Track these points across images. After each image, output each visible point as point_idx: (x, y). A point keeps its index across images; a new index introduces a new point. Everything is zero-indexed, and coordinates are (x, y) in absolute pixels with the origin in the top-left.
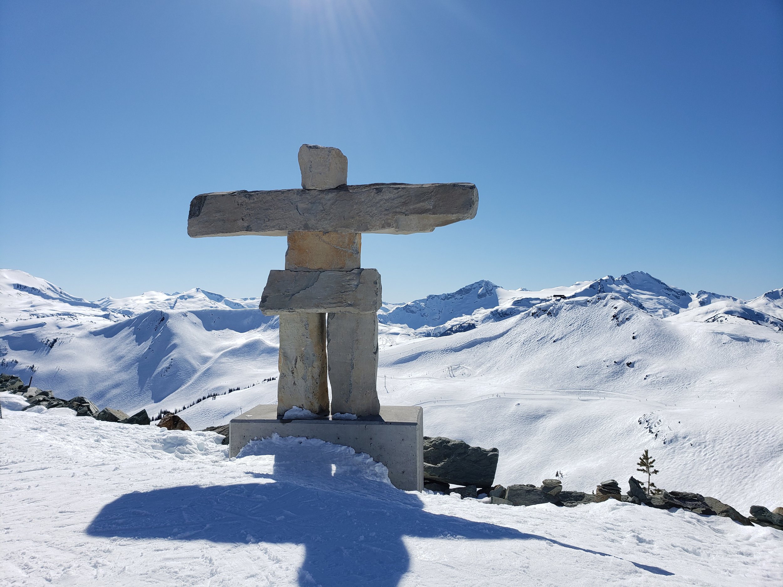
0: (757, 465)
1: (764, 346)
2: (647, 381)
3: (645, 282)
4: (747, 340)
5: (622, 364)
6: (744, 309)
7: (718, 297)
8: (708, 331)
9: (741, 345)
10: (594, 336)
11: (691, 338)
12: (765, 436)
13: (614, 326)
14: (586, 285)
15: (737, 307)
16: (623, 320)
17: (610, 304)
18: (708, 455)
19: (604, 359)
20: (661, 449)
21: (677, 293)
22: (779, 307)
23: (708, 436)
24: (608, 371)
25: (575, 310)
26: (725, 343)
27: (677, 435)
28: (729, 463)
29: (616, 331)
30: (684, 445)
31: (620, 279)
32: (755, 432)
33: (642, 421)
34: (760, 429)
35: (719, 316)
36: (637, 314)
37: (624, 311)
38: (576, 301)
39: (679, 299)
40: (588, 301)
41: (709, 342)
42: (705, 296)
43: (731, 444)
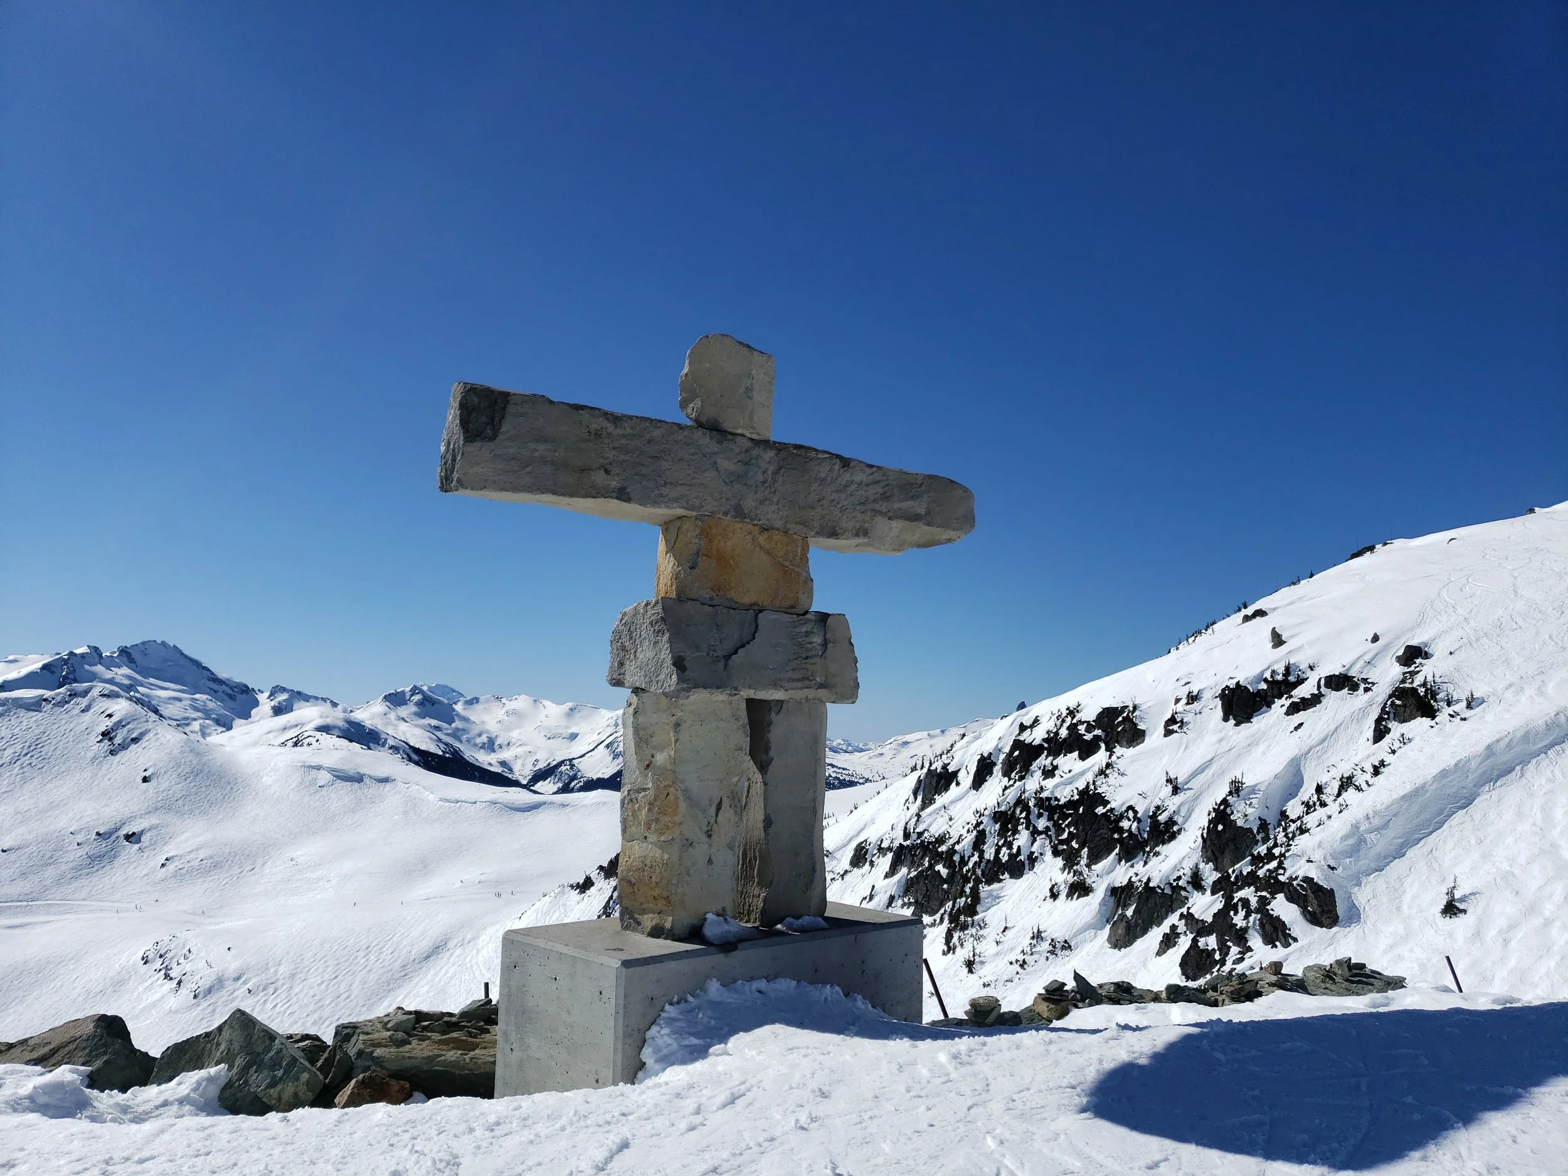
0: (364, 1009)
1: (386, 790)
2: (168, 870)
3: (169, 663)
4: (359, 779)
5: (113, 838)
6: (351, 723)
7: (306, 698)
8: (295, 764)
9: (350, 789)
10: (52, 778)
11: (262, 778)
12: (380, 953)
13: (103, 755)
14: (33, 663)
15: (337, 719)
16: (124, 741)
17: (95, 709)
18: (280, 1005)
19: (72, 829)
20: (186, 1012)
21: (231, 688)
22: (403, 719)
23: (282, 970)
24: (80, 854)
25: (10, 720)
26: (323, 786)
27: (223, 975)
28: (316, 1016)
29: (105, 767)
30: (236, 994)
31: (115, 655)
32: (364, 948)
33: (151, 956)
34: (372, 942)
35: (306, 734)
36: (157, 730)
37: (128, 723)
38: (16, 700)
39: (235, 699)
40: (45, 700)
41: (294, 785)
42: (283, 697)
43: (322, 978)
